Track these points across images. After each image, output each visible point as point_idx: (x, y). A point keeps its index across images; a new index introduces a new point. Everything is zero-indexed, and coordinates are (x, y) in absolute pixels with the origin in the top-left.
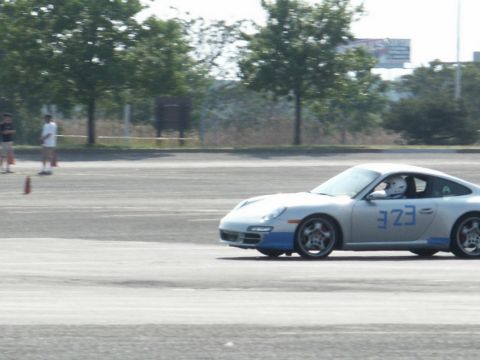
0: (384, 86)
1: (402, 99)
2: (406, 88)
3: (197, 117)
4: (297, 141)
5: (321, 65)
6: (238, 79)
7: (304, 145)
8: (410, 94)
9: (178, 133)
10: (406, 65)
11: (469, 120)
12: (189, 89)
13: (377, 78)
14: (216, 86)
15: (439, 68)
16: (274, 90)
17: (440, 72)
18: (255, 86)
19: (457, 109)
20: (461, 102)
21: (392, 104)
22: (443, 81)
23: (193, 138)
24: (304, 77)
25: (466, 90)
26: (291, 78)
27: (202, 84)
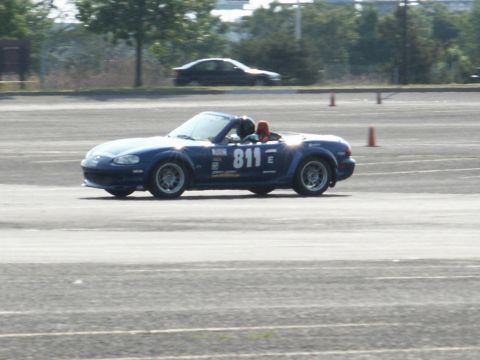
0: (224, 28)
1: (242, 40)
2: (246, 29)
3: (37, 61)
4: (138, 83)
5: (162, 6)
6: (78, 22)
7: (144, 86)
8: (251, 35)
9: (17, 76)
10: (246, 6)
11: (309, 59)
12: (29, 32)
13: (217, 20)
14: (55, 28)
15: (278, 9)
16: (114, 32)
17: (280, 13)
18: (95, 28)
19: (298, 50)
20: (301, 42)
21: (233, 45)
22: (282, 21)
23: (33, 81)
24: (144, 18)
25: (306, 31)
26: (132, 20)
27: (42, 27)
